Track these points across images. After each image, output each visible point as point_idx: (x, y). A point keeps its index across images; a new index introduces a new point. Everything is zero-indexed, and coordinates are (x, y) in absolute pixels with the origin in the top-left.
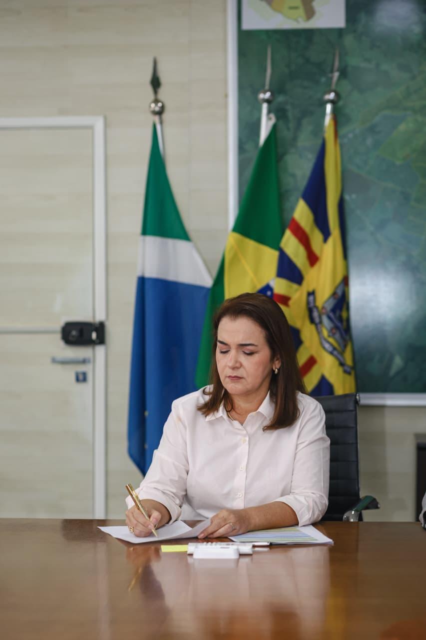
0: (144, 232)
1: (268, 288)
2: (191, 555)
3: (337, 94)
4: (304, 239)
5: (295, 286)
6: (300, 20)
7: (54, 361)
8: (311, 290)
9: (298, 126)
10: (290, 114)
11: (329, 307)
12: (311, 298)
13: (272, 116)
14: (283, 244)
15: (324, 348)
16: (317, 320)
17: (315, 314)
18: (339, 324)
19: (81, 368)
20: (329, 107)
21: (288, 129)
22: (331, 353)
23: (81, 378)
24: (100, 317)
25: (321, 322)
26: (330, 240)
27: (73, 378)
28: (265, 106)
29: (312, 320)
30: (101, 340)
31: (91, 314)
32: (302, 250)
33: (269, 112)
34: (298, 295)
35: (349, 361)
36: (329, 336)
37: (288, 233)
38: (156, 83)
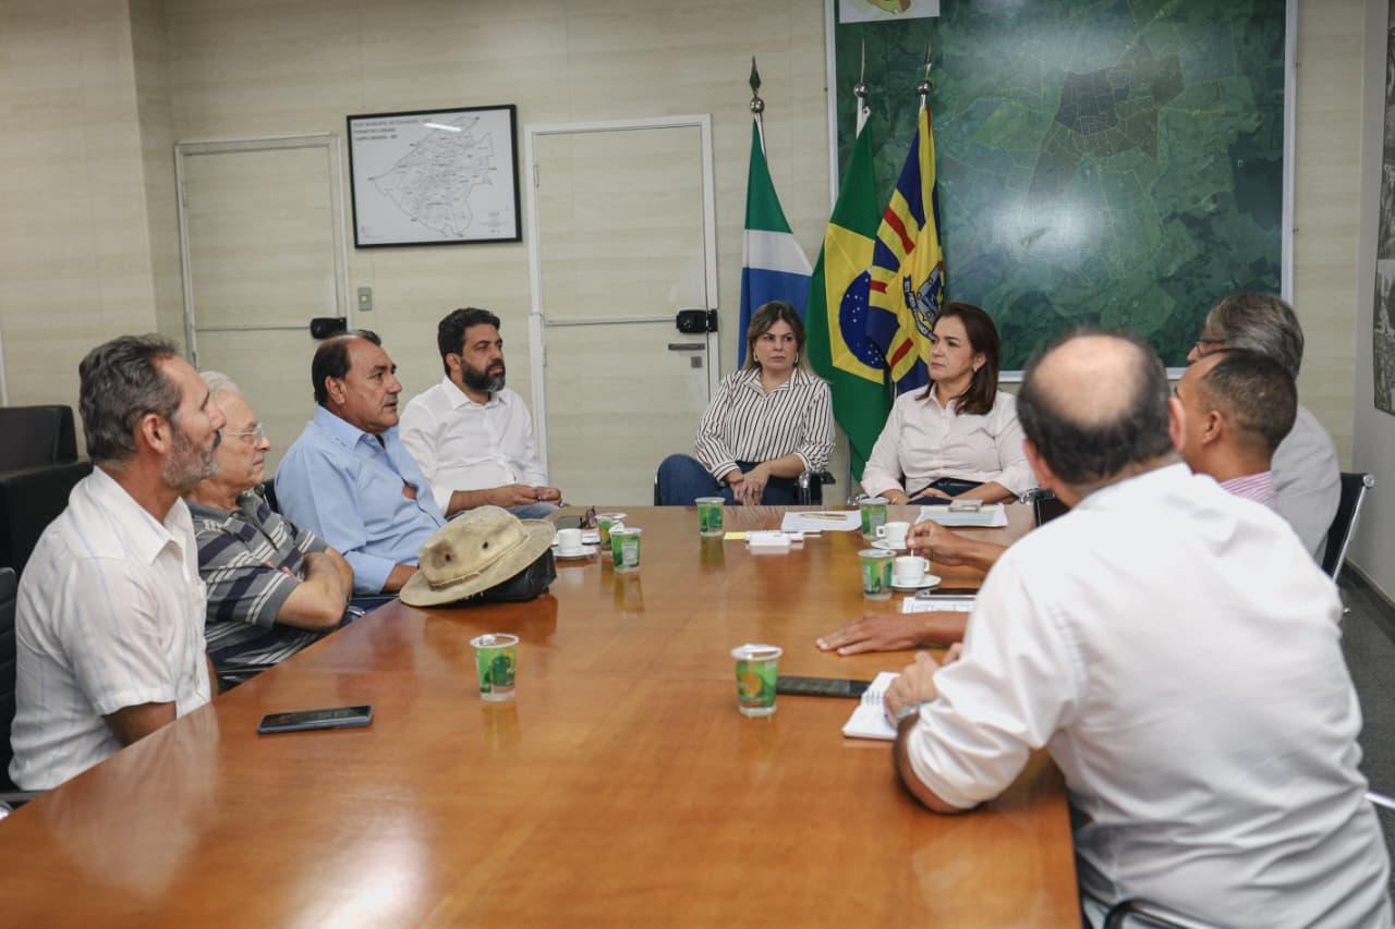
0: (748, 226)
1: (866, 275)
2: (748, 542)
3: (930, 84)
4: (899, 227)
5: (891, 273)
6: (896, 11)
7: (671, 347)
8: (907, 276)
9: (896, 117)
10: (887, 105)
11: (925, 291)
12: (907, 283)
13: (867, 109)
14: (878, 234)
16: (913, 305)
17: (912, 298)
18: (934, 308)
19: (696, 353)
20: (924, 96)
21: (886, 119)
22: (927, 336)
23: (697, 363)
24: (713, 305)
25: (917, 306)
26: (925, 227)
27: (689, 362)
28: (860, 101)
29: (908, 304)
30: (714, 328)
31: (704, 304)
32: (898, 239)
33: (865, 105)
34: (894, 282)
36: (924, 320)
37: (884, 223)
38: (755, 82)
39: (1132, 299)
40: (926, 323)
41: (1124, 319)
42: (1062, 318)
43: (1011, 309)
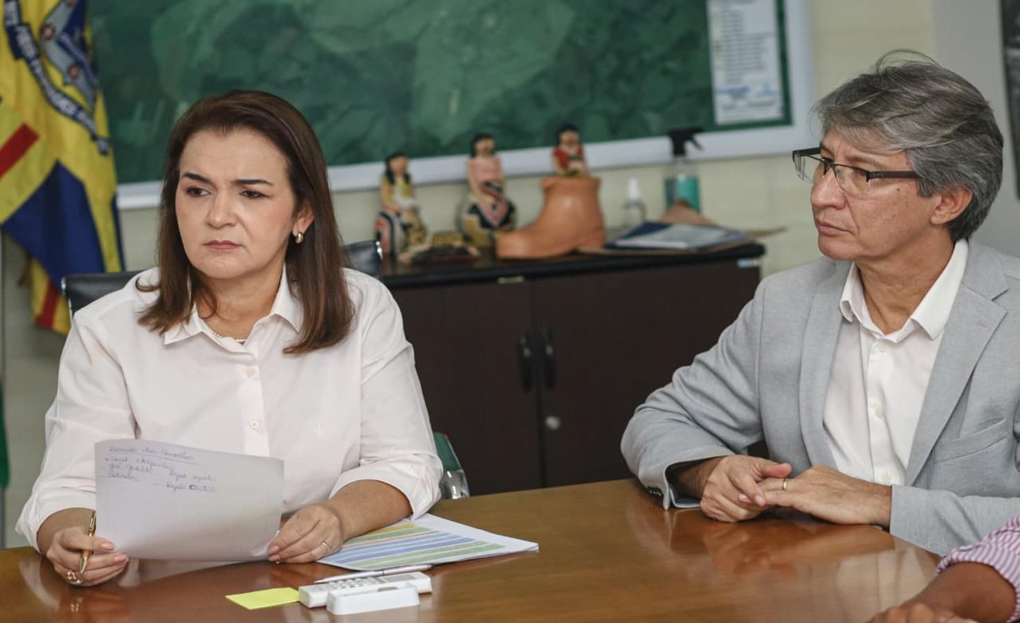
11: (60, 22)
15: (58, 109)
16: (30, 51)
17: (24, 40)
18: (81, 57)
22: (74, 118)
25: (42, 55)
29: (17, 52)
35: (102, 130)
36: (65, 84)
39: (482, 12)
40: (70, 90)
41: (469, 53)
42: (332, 58)
43: (222, 44)
